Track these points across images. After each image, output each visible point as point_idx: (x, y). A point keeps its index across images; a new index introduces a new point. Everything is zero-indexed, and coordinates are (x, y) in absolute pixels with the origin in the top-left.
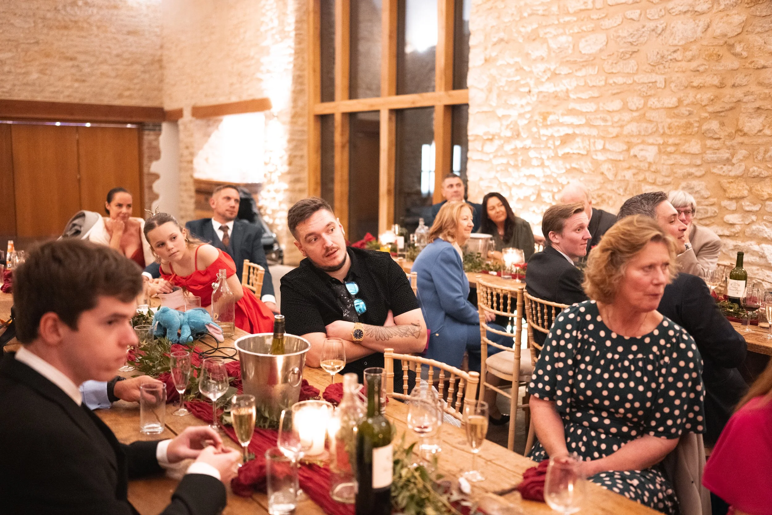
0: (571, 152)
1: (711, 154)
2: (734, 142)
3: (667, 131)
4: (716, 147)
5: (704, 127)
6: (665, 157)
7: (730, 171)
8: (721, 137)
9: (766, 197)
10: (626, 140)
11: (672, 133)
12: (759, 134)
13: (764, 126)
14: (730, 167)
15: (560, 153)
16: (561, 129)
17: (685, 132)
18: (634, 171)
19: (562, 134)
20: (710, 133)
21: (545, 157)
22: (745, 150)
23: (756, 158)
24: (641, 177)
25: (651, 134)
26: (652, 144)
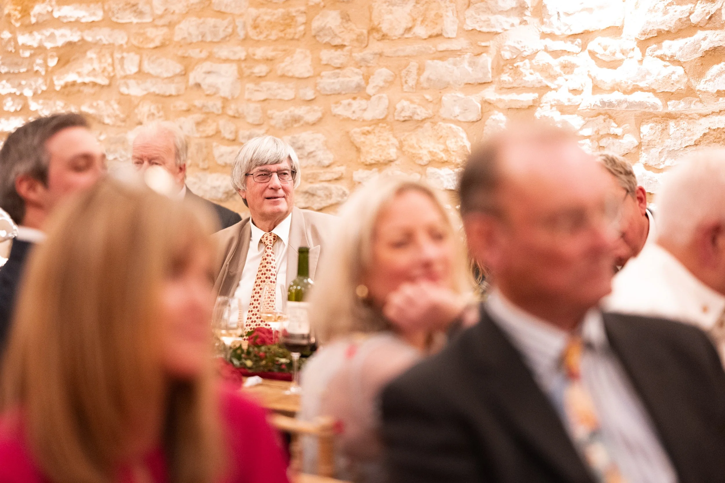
0: (79, 80)
1: (329, 77)
2: (367, 53)
3: (252, 33)
4: (337, 62)
5: (316, 24)
6: (251, 86)
7: (365, 110)
8: (345, 43)
9: (426, 158)
10: (180, 53)
11: (262, 37)
12: (406, 36)
13: (414, 20)
14: (364, 103)
15: (59, 84)
16: (58, 33)
17: (282, 35)
18: (198, 116)
19: (60, 42)
20: (325, 35)
21: (28, 93)
22: (387, 67)
23: (406, 82)
24: (210, 130)
25: (224, 40)
26: (227, 60)
